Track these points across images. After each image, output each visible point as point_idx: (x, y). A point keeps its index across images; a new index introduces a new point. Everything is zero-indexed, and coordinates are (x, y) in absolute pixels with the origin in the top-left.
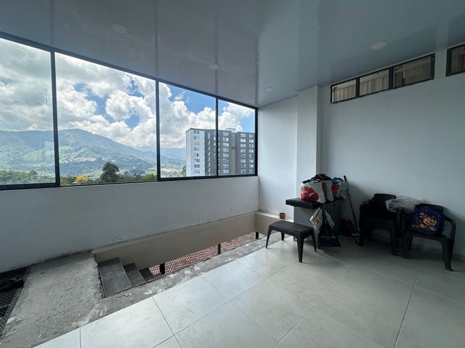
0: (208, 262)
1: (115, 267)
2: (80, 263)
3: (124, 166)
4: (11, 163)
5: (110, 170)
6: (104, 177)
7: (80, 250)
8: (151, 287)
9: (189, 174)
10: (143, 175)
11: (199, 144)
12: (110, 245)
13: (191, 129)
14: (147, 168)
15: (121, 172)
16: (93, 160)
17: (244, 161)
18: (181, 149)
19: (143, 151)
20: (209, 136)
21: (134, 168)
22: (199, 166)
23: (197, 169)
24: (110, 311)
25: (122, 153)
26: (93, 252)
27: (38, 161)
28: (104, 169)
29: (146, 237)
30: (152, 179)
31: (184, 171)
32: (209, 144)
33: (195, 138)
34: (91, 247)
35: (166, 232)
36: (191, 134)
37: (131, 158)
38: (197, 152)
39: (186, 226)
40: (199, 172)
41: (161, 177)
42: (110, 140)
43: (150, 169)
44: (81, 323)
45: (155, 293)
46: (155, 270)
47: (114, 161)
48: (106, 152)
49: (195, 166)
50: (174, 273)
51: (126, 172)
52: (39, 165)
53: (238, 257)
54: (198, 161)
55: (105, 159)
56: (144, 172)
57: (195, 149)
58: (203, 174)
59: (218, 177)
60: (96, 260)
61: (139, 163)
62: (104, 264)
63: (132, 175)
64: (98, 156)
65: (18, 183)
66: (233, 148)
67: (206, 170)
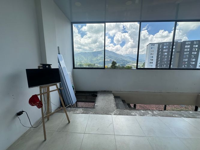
0: (161, 112)
1: (119, 99)
2: (109, 94)
3: (118, 63)
4: (90, 61)
5: (114, 63)
6: (112, 66)
7: (109, 90)
8: (134, 112)
9: (146, 67)
10: (125, 66)
11: (153, 51)
12: (117, 91)
13: (150, 44)
14: (127, 64)
15: (117, 65)
16: (109, 60)
17: (186, 60)
18: (143, 54)
19: (126, 56)
20: (161, 46)
21: (122, 63)
22: (152, 63)
23: (151, 64)
24: (120, 114)
25: (118, 57)
26: (113, 92)
27: (95, 61)
28: (112, 64)
29: (130, 92)
30: (128, 68)
31: (144, 65)
32: (160, 51)
33: (152, 48)
34: (111, 90)
35: (138, 92)
36: (150, 47)
37: (121, 59)
38: (152, 55)
39: (147, 91)
40: (152, 66)
41: (138, 67)
42: (114, 53)
43: (128, 64)
44: (112, 114)
45: (135, 115)
46: (132, 106)
47: (115, 61)
48: (113, 57)
49: (150, 63)
50: (143, 110)
51: (119, 65)
52: (95, 62)
53: (183, 116)
54: (152, 60)
55: (112, 60)
56: (125, 65)
57: (151, 54)
58: (154, 67)
59: (170, 69)
60: (113, 95)
61: (124, 61)
62: (116, 97)
63: (121, 66)
64: (110, 59)
65: (91, 67)
66: (177, 52)
67: (157, 65)
